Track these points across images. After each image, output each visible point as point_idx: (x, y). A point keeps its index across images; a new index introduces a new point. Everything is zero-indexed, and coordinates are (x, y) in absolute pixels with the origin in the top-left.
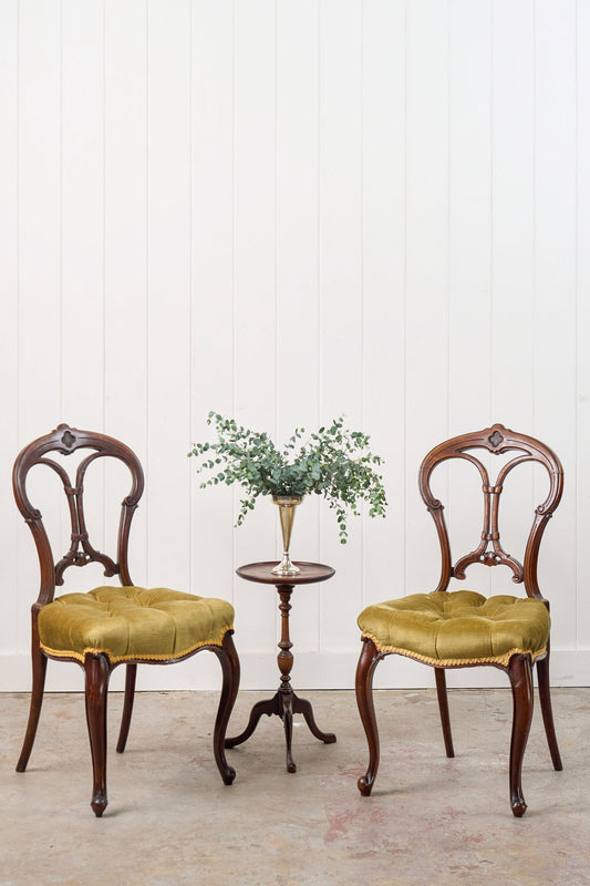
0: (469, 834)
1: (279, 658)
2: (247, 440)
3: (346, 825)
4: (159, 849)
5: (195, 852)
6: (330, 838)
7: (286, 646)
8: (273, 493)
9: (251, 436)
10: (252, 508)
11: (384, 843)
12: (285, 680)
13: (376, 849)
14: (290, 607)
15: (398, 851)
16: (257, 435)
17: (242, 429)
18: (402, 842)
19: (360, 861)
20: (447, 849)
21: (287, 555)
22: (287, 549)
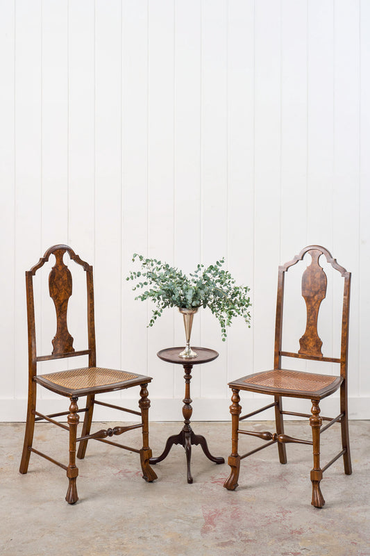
0: (294, 528)
1: (183, 409)
3: (215, 520)
4: (94, 538)
5: (116, 542)
6: (205, 531)
11: (239, 534)
12: (187, 423)
13: (234, 539)
14: (191, 377)
15: (248, 541)
18: (251, 534)
19: (223, 549)
20: (280, 540)
21: (189, 345)
22: (188, 341)
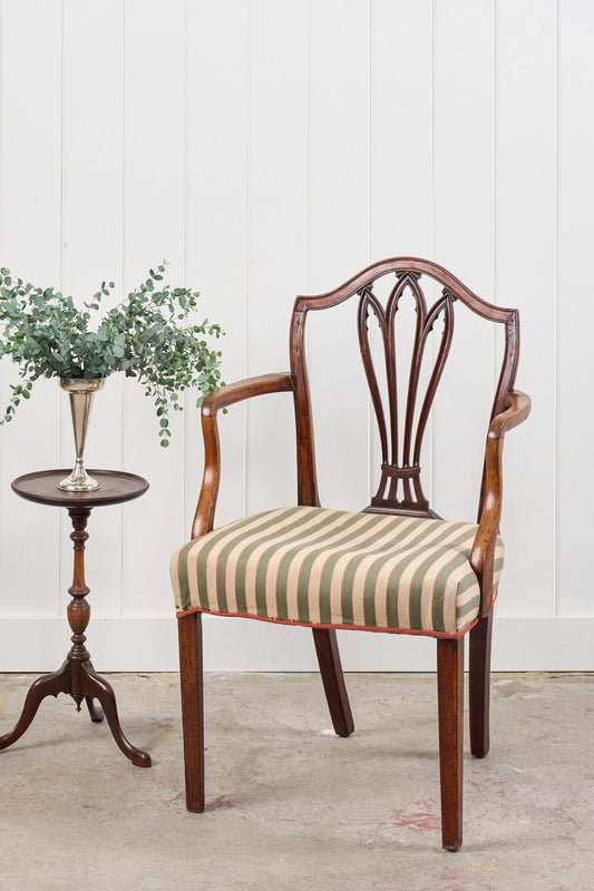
1: (70, 609)
2: (26, 298)
7: (79, 593)
8: (61, 375)
9: (32, 292)
10: (27, 396)
12: (79, 641)
14: (86, 537)
16: (39, 291)
17: (20, 282)
21: (81, 462)
22: (80, 453)
